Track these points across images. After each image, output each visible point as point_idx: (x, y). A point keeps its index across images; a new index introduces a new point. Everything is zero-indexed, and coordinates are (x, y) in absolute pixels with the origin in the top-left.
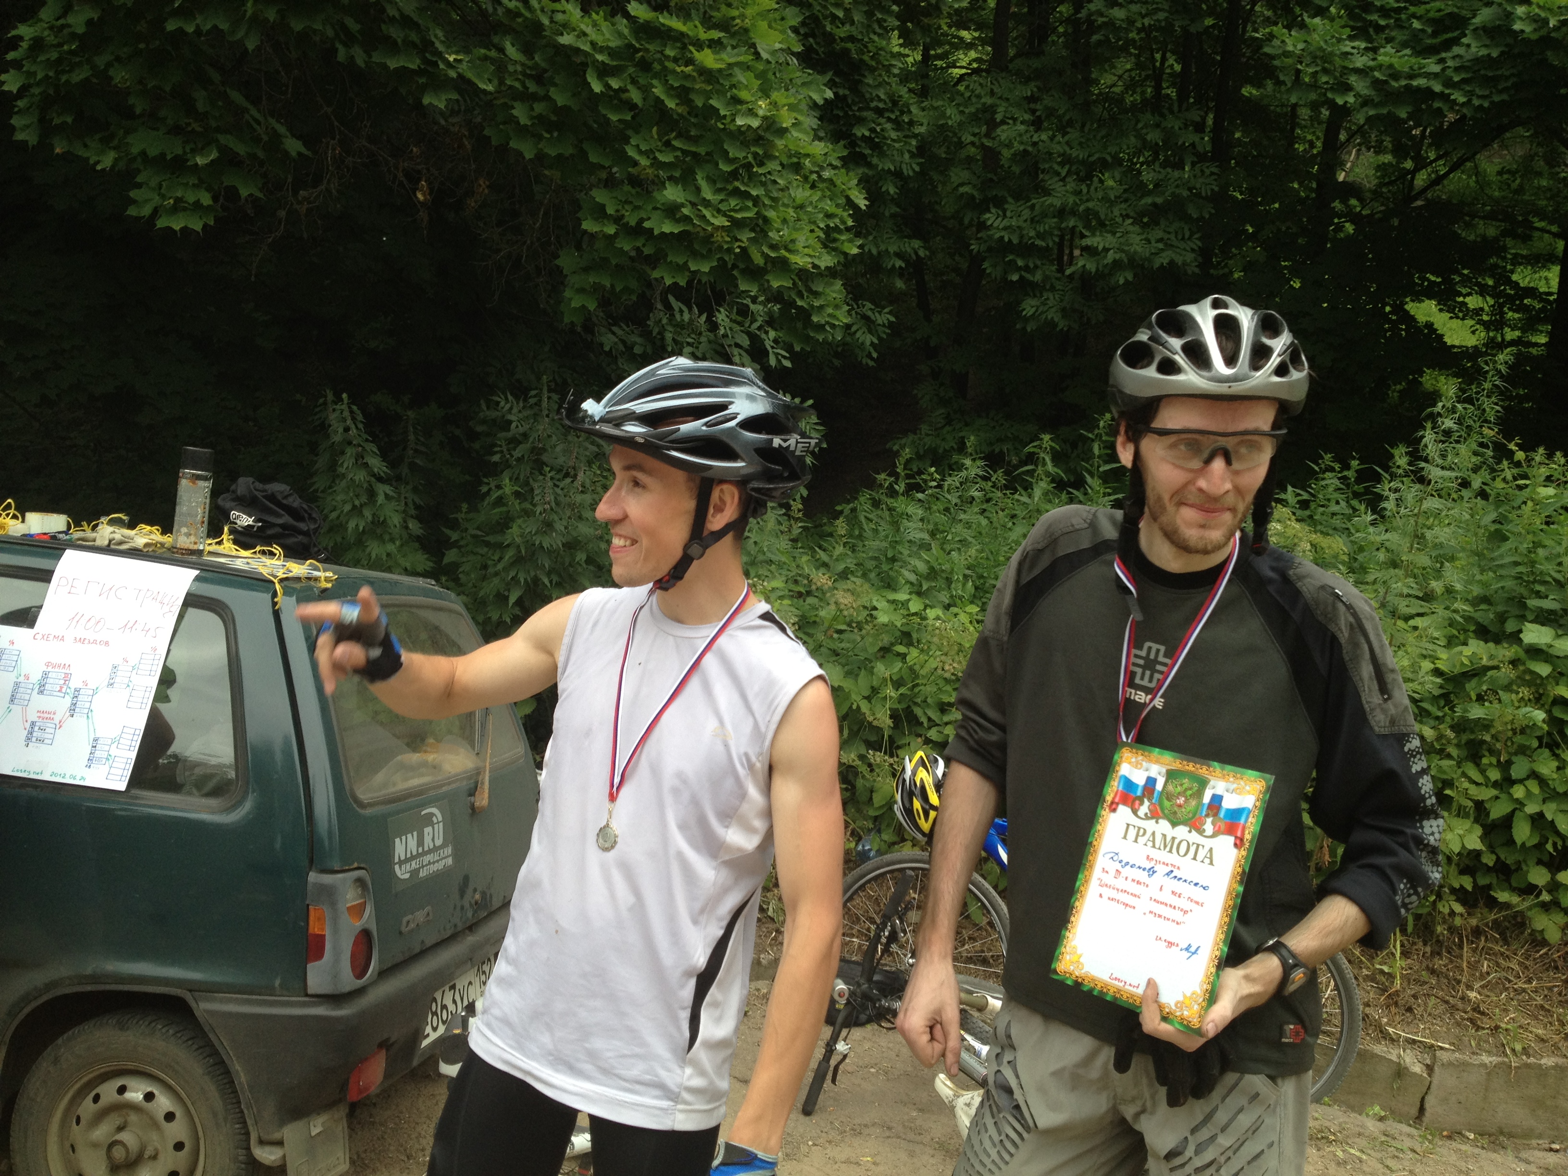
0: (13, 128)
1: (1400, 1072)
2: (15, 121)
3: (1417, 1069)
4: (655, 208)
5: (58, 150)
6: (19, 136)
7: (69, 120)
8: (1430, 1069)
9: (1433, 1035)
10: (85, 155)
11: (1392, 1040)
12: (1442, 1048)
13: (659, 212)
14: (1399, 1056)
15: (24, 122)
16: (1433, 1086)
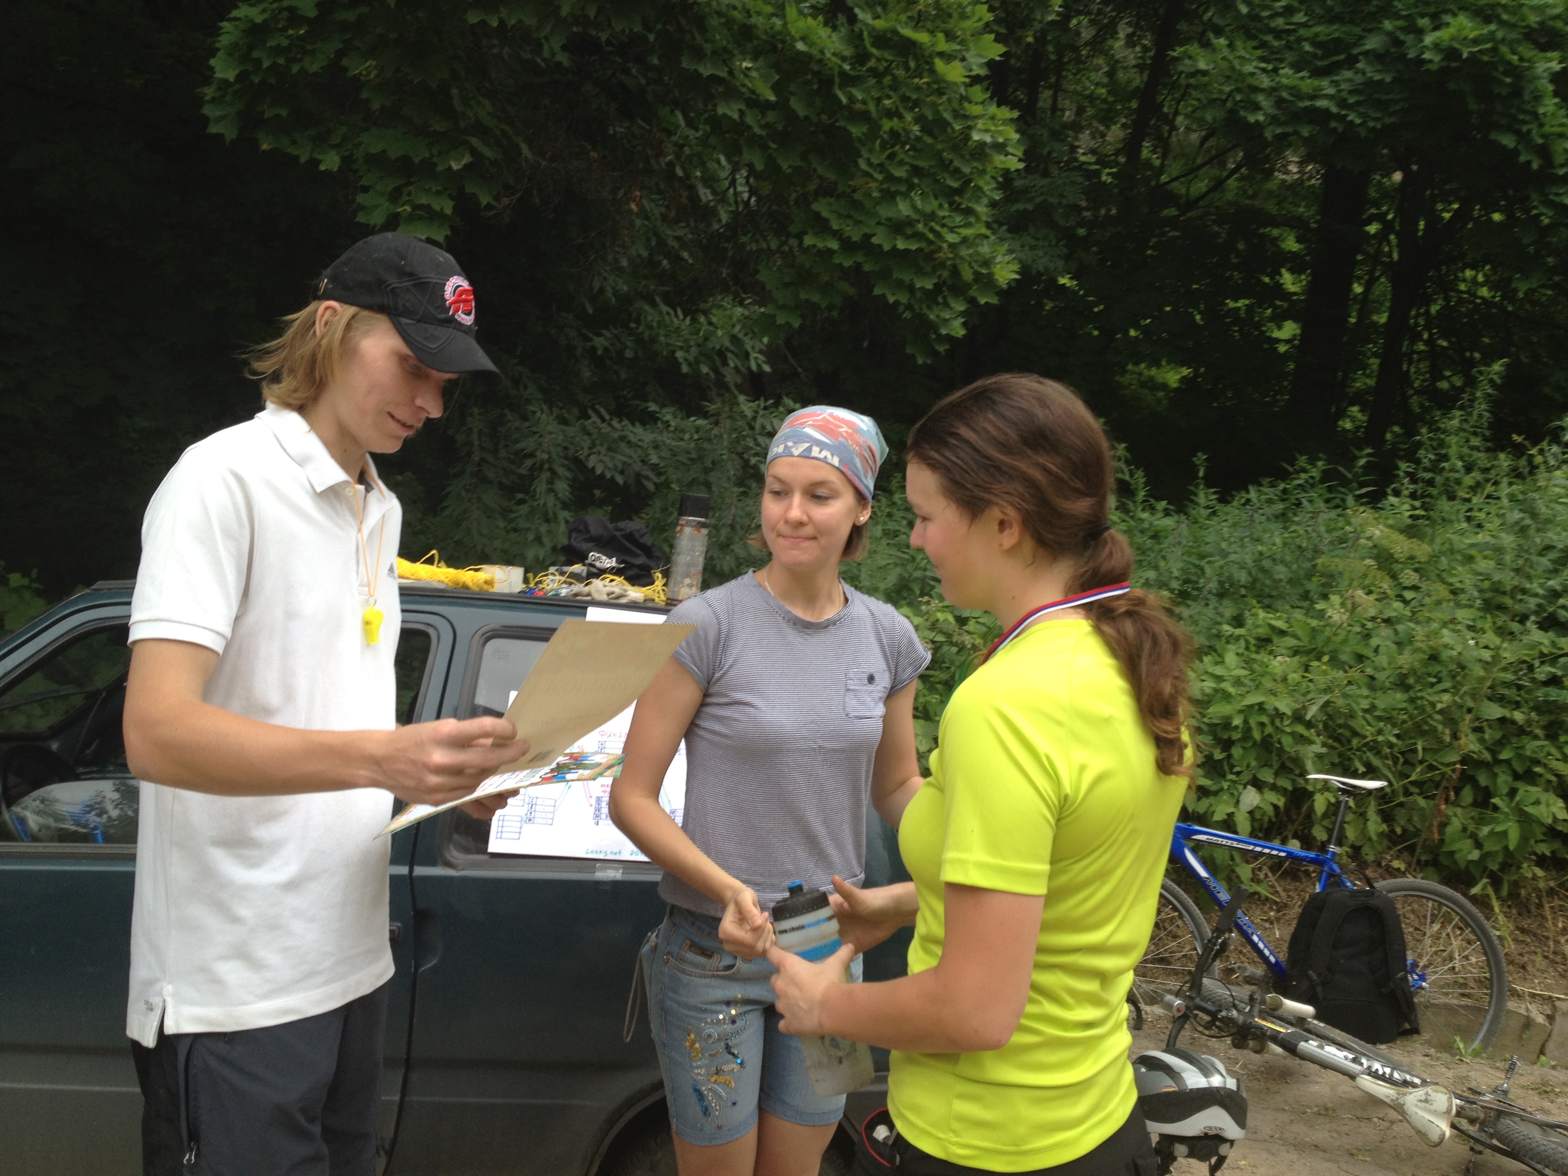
0: (205, 121)
1: (1528, 1023)
2: (208, 111)
3: (1540, 1019)
4: (879, 223)
5: (265, 147)
6: (213, 129)
7: (284, 113)
8: (1550, 1018)
9: (1548, 987)
10: (296, 153)
11: (1519, 996)
12: (1559, 999)
13: (882, 228)
14: (1527, 1010)
15: (218, 113)
16: (1554, 1033)
